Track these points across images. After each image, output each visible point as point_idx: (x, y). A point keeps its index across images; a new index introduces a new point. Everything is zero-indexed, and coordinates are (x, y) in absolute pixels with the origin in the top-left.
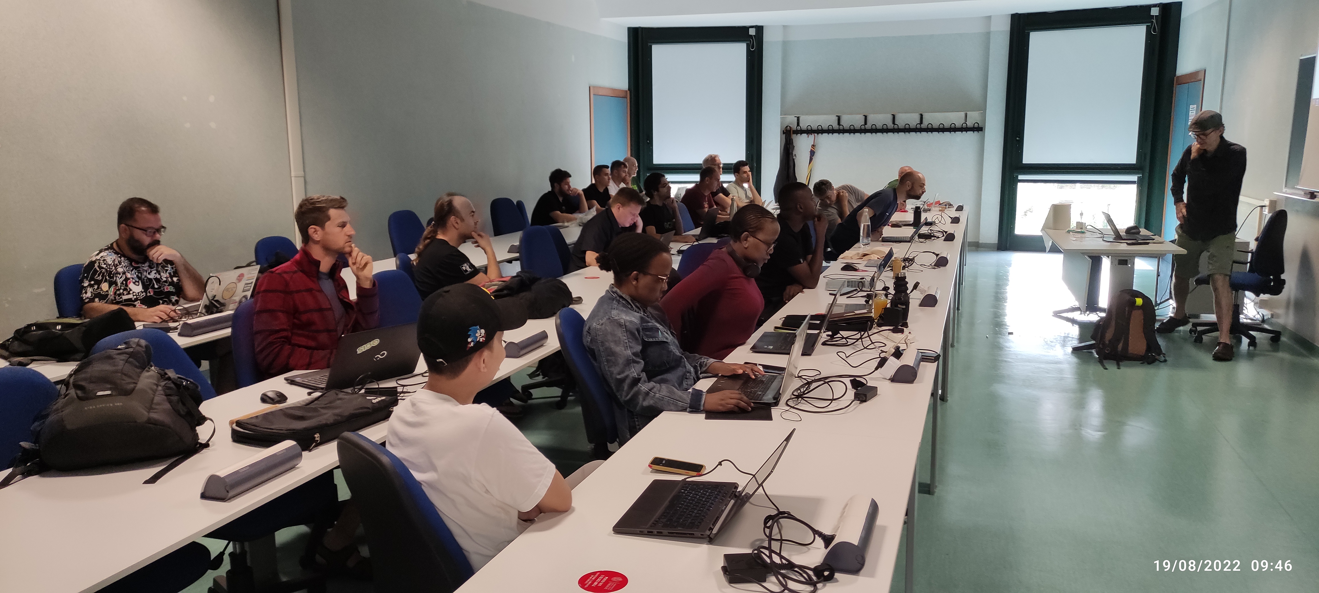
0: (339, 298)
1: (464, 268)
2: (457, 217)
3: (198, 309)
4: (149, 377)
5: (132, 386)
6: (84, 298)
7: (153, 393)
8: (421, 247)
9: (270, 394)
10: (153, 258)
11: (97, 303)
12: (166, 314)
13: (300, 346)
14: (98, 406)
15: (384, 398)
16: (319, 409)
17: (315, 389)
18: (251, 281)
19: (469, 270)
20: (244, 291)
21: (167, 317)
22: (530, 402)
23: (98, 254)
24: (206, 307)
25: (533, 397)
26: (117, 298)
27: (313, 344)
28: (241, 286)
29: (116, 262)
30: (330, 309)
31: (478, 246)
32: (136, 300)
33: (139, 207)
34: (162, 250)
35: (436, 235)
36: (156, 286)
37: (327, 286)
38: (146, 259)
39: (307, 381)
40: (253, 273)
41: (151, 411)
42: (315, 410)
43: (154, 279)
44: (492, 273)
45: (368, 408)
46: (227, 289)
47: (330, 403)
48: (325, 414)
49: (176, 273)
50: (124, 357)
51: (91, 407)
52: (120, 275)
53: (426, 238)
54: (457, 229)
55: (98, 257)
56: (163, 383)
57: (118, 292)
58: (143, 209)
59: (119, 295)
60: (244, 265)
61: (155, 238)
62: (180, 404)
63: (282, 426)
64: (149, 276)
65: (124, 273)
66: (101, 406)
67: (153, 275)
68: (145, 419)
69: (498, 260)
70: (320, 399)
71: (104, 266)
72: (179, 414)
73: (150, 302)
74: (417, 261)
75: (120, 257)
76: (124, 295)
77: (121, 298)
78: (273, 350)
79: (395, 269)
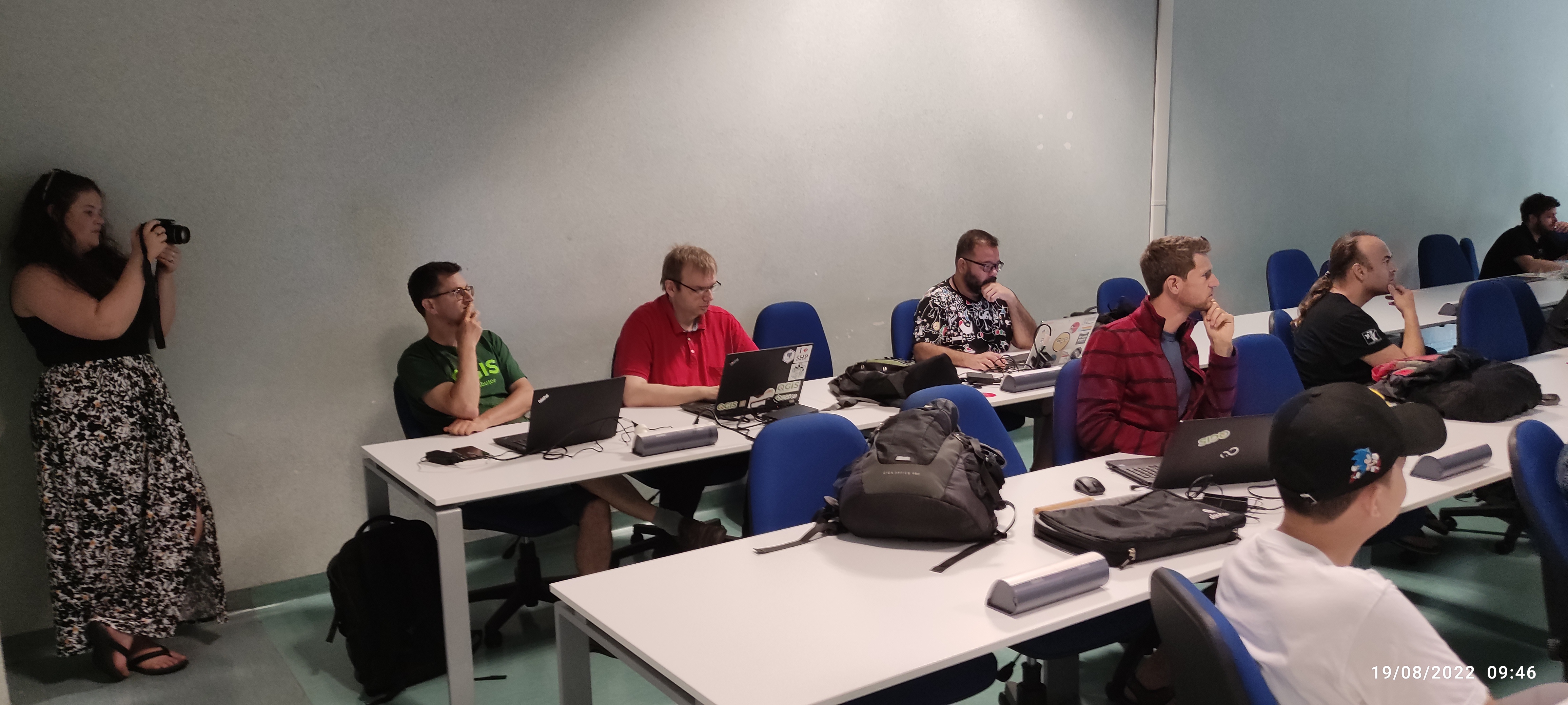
0: (1185, 366)
1: (1368, 336)
2: (1363, 264)
3: (1024, 359)
4: (952, 446)
5: (932, 454)
6: (916, 337)
7: (953, 466)
8: (1307, 303)
9: (1085, 482)
10: (987, 296)
11: (928, 344)
12: (993, 362)
13: (1130, 423)
14: (896, 473)
15: (1226, 514)
16: (1141, 514)
17: (1142, 483)
18: (1088, 331)
19: (1375, 339)
20: (1077, 343)
21: (993, 365)
22: (1452, 534)
23: (933, 291)
24: (1033, 359)
25: (1458, 527)
26: (947, 339)
27: (1145, 422)
28: (1075, 336)
29: (950, 300)
30: (1173, 381)
31: (1393, 304)
32: (966, 342)
33: (979, 239)
34: (997, 288)
35: (1330, 288)
36: (987, 329)
37: (1172, 350)
38: (980, 297)
39: (1132, 470)
40: (1090, 322)
41: (949, 487)
42: (1135, 514)
43: (985, 320)
44: (1411, 347)
45: (1203, 525)
46: (1058, 340)
47: (1156, 507)
48: (1146, 523)
49: (1008, 316)
50: (929, 419)
51: (889, 472)
52: (952, 313)
53: (1316, 292)
54: (1361, 281)
55: (933, 294)
56: (965, 455)
57: (948, 333)
58: (983, 241)
59: (950, 336)
60: (1083, 311)
61: (992, 274)
62: (980, 482)
63: (1090, 529)
64: (981, 318)
65: (956, 312)
66: (898, 473)
67: (984, 317)
68: (941, 496)
69: (1420, 325)
70: (1143, 499)
71: (938, 304)
72: (978, 496)
73: (979, 346)
74: (1300, 322)
75: (955, 295)
76: (954, 336)
77: (951, 339)
78: (1097, 424)
79: (1268, 333)
